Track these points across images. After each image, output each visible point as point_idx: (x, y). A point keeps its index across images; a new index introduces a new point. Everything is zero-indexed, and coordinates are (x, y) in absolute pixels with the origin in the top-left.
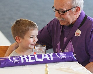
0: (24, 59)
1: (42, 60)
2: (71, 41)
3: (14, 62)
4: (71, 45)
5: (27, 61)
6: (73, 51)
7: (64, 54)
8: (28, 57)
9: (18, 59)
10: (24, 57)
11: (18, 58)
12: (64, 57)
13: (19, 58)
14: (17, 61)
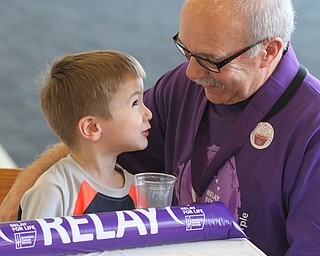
0: (53, 230)
1: (120, 234)
2: (233, 160)
3: (18, 242)
4: (233, 179)
5: (66, 239)
6: (239, 204)
7: (198, 211)
8: (66, 225)
9: (32, 230)
10: (52, 225)
11: (29, 228)
12: (197, 222)
13: (33, 227)
14: (27, 240)
